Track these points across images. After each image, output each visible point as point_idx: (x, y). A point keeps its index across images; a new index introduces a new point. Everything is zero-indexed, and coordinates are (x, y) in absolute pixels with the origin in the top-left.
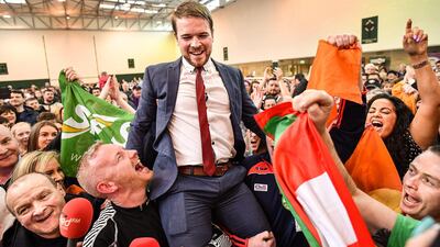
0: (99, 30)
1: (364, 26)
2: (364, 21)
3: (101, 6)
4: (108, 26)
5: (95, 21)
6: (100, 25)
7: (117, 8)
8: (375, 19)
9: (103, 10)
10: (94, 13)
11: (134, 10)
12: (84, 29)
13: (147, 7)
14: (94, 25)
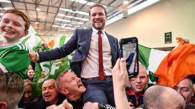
0: (51, 36)
1: (166, 36)
2: (166, 34)
3: (53, 26)
4: (55, 34)
5: (50, 32)
6: (52, 33)
7: (60, 27)
8: (170, 33)
9: (54, 27)
10: (50, 29)
11: (66, 28)
12: (45, 35)
13: (72, 27)
14: (49, 34)
